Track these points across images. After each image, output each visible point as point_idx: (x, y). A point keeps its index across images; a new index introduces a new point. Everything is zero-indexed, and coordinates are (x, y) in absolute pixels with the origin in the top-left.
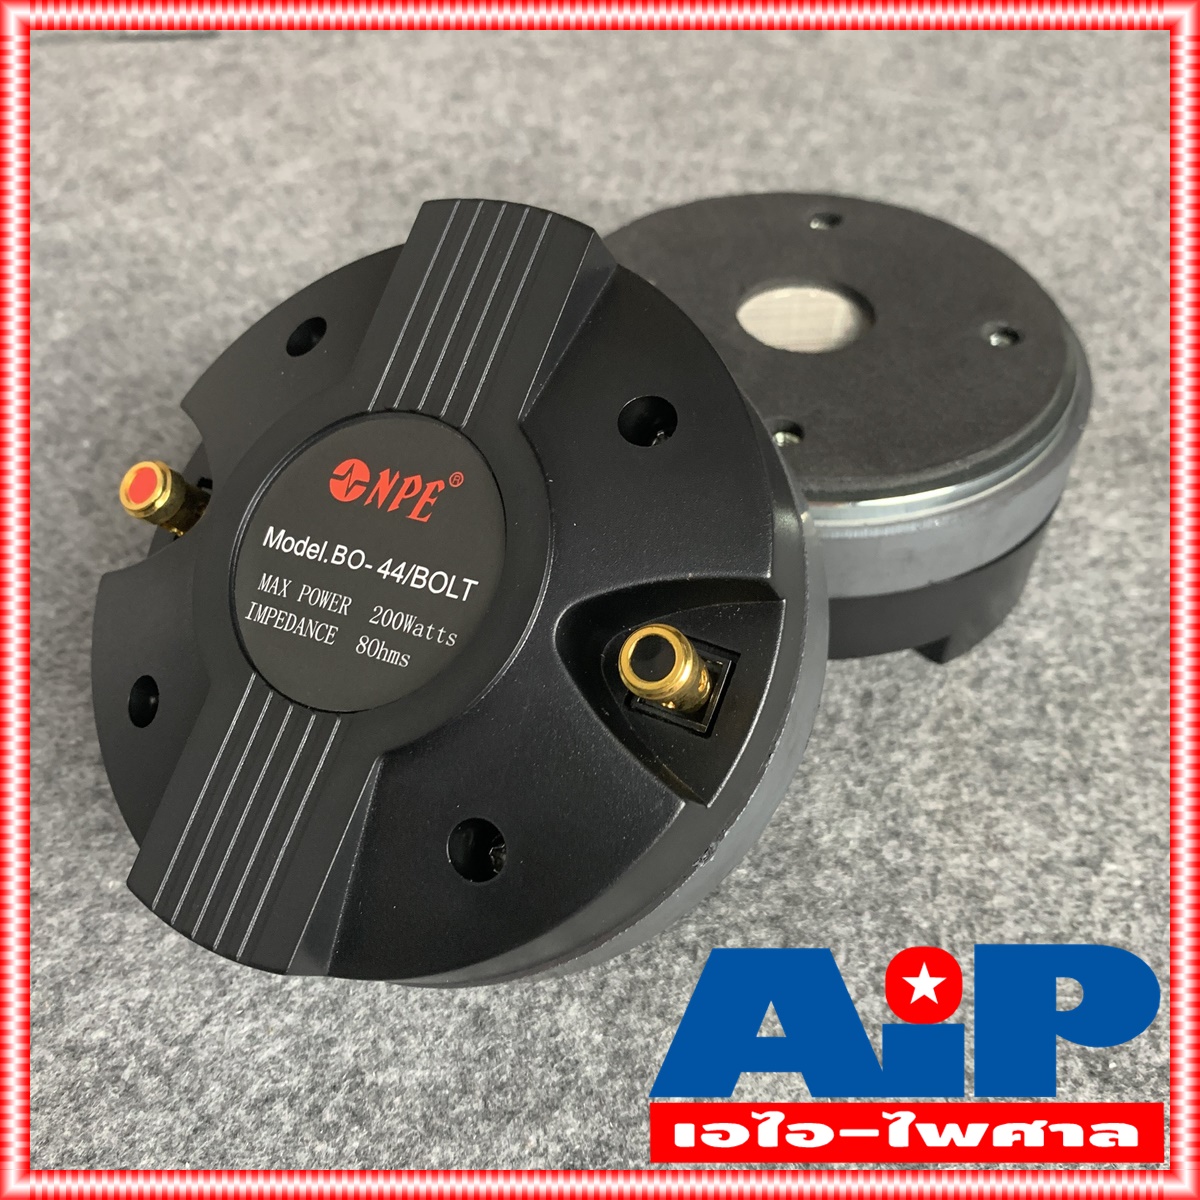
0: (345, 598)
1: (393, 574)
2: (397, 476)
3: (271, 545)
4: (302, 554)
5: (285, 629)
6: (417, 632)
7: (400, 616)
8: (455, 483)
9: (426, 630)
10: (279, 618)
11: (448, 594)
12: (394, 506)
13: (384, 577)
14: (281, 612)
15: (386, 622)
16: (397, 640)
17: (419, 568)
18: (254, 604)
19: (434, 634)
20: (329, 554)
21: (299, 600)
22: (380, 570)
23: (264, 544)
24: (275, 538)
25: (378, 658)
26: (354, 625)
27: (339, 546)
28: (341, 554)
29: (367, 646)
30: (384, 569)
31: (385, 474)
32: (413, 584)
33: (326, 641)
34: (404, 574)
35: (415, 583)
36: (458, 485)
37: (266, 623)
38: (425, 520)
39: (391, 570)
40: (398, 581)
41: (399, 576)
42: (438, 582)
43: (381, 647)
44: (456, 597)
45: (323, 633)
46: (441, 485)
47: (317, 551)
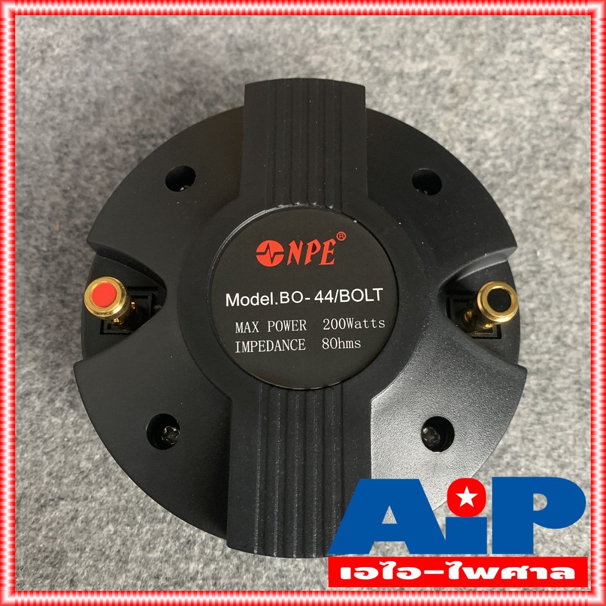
0: (301, 321)
1: (326, 299)
2: (301, 243)
3: (233, 305)
4: (258, 304)
5: (268, 350)
6: (358, 326)
7: (342, 321)
8: (342, 238)
9: (363, 324)
10: (260, 346)
11: (367, 300)
12: (308, 260)
13: (321, 302)
14: (260, 342)
15: (334, 326)
16: (346, 334)
17: (341, 291)
18: (238, 342)
19: (369, 324)
20: (276, 298)
21: (269, 331)
22: (316, 299)
23: (227, 305)
24: (233, 300)
25: (340, 348)
26: (314, 334)
27: (281, 293)
28: (285, 297)
29: (329, 343)
30: (319, 297)
31: (293, 244)
32: (342, 301)
33: (300, 349)
34: (333, 296)
35: (343, 299)
36: (344, 239)
37: (252, 351)
38: (332, 263)
39: (323, 297)
40: (331, 301)
41: (331, 299)
42: (357, 295)
43: (338, 342)
44: (373, 300)
45: (295, 345)
46: (334, 242)
47: (268, 299)
